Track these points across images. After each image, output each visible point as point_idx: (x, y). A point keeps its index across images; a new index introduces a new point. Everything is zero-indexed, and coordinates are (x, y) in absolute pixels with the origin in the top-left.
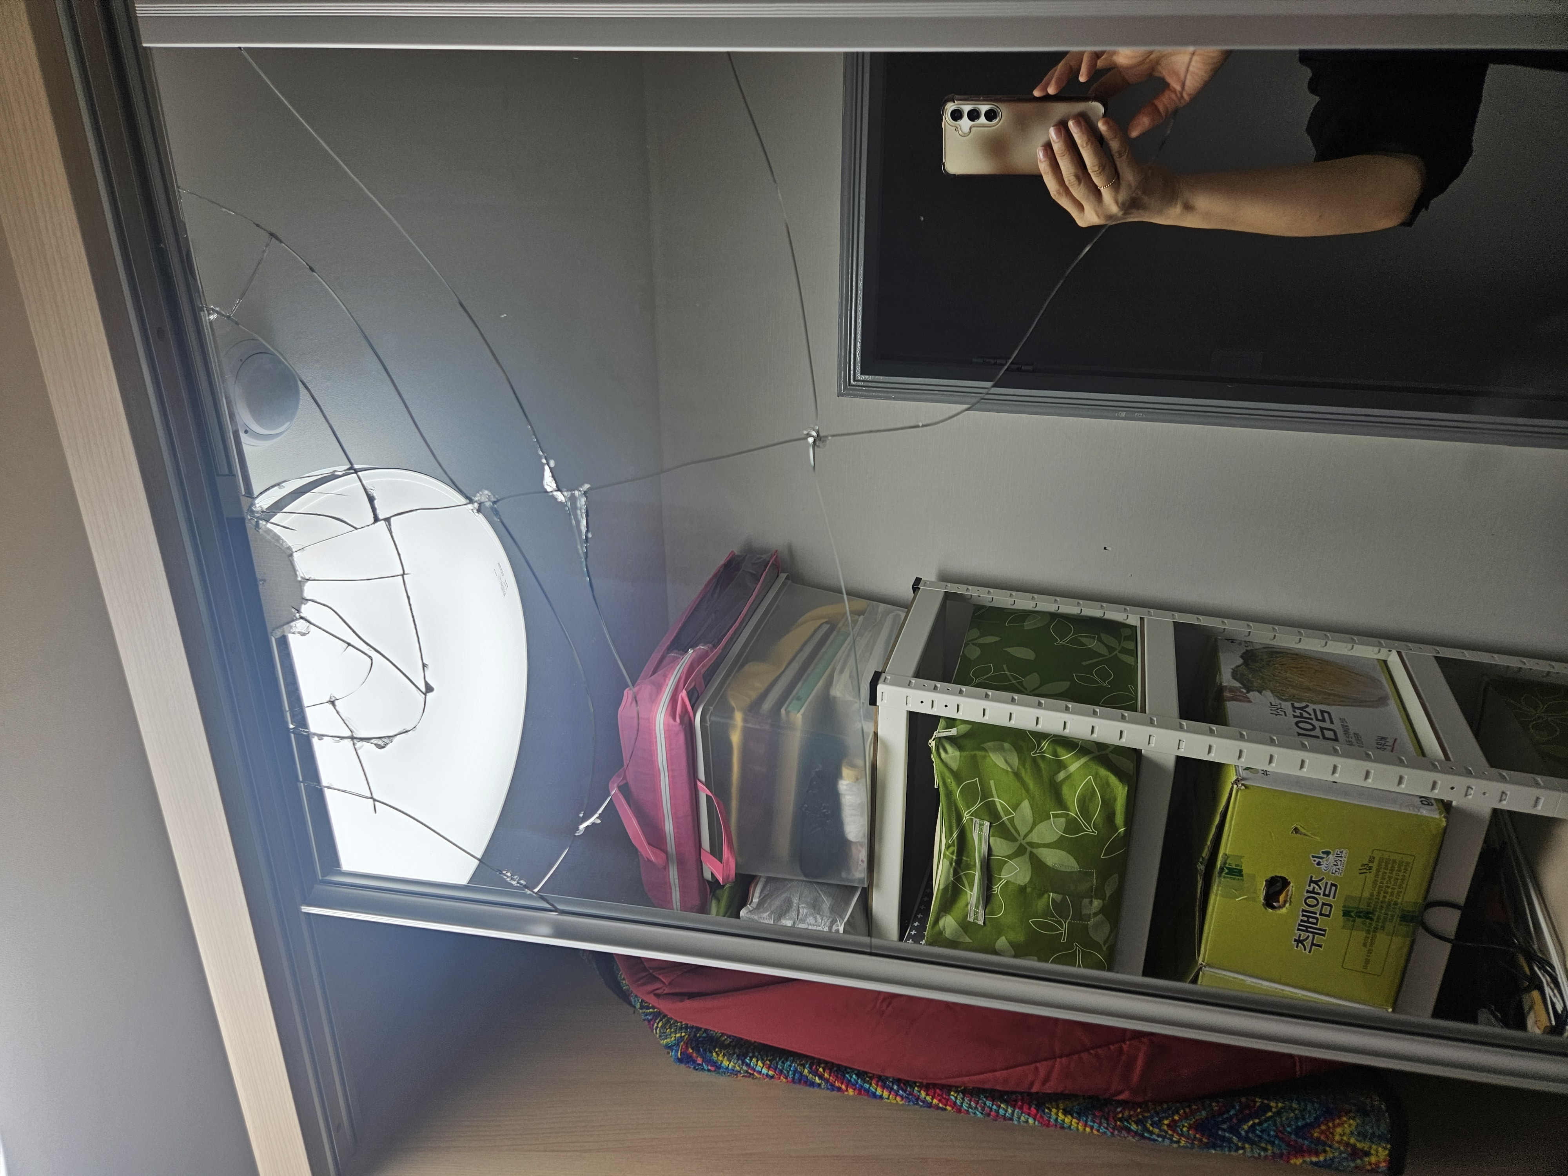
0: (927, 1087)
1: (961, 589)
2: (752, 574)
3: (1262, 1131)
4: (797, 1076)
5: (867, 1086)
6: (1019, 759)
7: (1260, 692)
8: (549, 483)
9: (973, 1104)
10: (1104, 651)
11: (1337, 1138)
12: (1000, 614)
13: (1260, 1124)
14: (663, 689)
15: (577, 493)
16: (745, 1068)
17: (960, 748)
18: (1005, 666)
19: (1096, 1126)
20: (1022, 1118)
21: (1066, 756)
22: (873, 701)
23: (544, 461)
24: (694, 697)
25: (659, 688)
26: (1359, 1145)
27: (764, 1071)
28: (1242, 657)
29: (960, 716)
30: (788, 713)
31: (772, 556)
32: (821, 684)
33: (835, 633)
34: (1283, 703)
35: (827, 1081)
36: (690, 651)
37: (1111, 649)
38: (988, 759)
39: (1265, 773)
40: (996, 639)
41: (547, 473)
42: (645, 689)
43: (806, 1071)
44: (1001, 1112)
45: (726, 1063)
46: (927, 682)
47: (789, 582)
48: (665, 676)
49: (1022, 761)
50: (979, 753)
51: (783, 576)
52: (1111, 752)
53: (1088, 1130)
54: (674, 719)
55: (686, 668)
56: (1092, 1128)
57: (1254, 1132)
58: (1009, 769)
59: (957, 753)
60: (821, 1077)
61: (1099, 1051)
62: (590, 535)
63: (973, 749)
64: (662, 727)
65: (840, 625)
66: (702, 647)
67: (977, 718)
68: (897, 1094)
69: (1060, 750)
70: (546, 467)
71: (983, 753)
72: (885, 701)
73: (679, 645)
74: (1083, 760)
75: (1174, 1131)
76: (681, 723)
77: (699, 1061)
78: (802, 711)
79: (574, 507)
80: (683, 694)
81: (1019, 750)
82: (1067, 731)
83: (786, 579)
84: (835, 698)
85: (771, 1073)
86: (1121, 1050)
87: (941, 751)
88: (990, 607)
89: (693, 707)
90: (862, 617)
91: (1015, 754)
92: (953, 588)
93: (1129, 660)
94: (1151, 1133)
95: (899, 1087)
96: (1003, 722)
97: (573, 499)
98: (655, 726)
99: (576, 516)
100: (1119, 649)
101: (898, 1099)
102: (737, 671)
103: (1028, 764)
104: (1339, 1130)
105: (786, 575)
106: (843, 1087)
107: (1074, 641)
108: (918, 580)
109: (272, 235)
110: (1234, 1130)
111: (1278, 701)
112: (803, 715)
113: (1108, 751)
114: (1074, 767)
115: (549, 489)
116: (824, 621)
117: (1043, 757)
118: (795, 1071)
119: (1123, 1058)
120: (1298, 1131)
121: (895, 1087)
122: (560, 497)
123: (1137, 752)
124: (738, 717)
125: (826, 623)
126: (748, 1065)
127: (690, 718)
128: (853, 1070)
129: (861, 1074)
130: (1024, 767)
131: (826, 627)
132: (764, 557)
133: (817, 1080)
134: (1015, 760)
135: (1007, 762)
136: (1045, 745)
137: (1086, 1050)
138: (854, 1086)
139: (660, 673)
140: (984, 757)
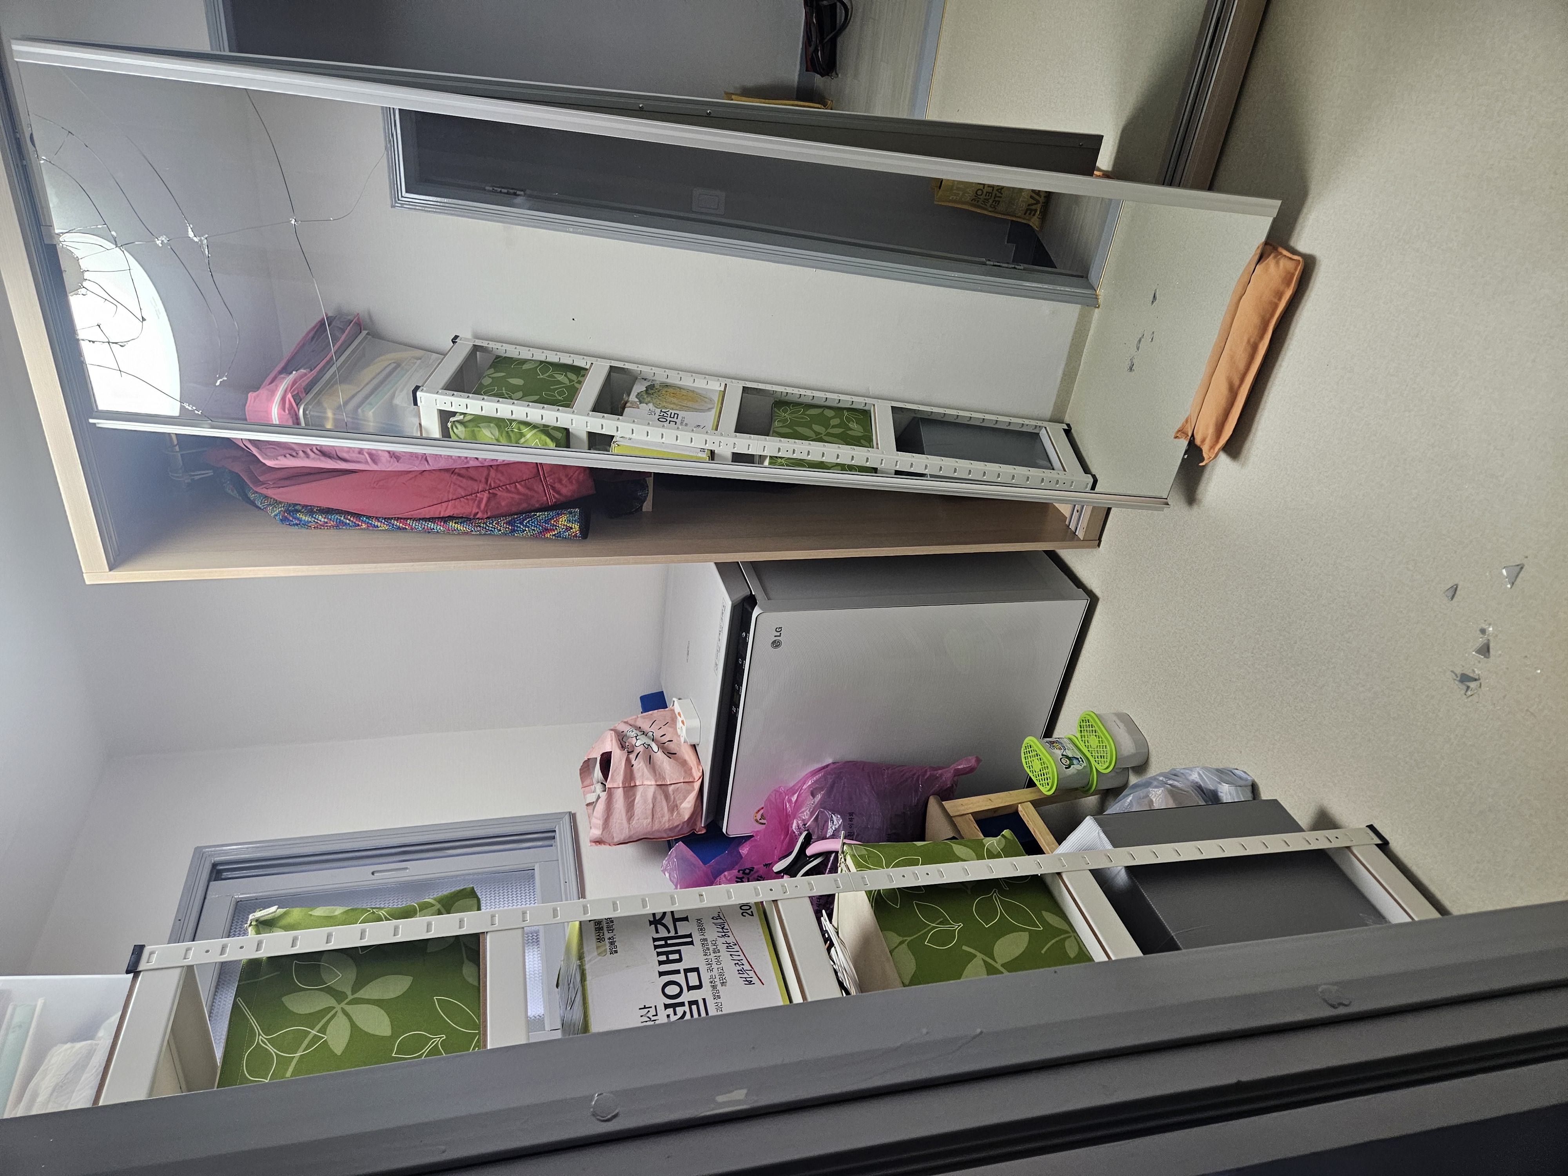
0: (398, 519)
1: (484, 344)
2: (340, 328)
3: (532, 523)
4: (338, 520)
5: (371, 522)
6: (499, 431)
7: (647, 404)
8: (191, 234)
9: (417, 524)
10: (566, 381)
11: (560, 523)
12: (509, 361)
13: (531, 520)
14: (276, 393)
15: (203, 238)
16: (313, 519)
17: (465, 427)
18: (504, 388)
19: (467, 527)
20: (438, 528)
21: (525, 430)
22: (415, 403)
23: (188, 225)
24: (298, 400)
25: (273, 393)
26: (568, 525)
27: (323, 520)
28: (646, 387)
29: (468, 411)
30: (363, 411)
31: (355, 318)
32: (387, 397)
33: (399, 369)
34: (657, 409)
35: (352, 522)
36: (294, 372)
37: (571, 381)
38: (481, 432)
39: (630, 439)
40: (504, 374)
41: (190, 230)
42: (263, 392)
43: (342, 518)
44: (429, 526)
45: (304, 518)
46: (448, 392)
47: (369, 337)
48: (277, 387)
49: (501, 433)
50: (476, 429)
51: (364, 333)
52: (551, 429)
53: (465, 529)
54: (284, 411)
55: (291, 382)
56: (466, 528)
57: (529, 523)
58: (493, 437)
59: (463, 429)
60: (349, 520)
61: (468, 497)
62: (210, 255)
63: (473, 427)
64: (276, 416)
65: (403, 365)
66: (302, 371)
67: (478, 412)
68: (384, 524)
69: (522, 427)
70: (189, 228)
71: (479, 429)
72: (423, 403)
73: (286, 370)
74: (534, 431)
75: (498, 525)
76: (289, 413)
77: (291, 519)
78: (372, 411)
79: (202, 244)
80: (289, 396)
81: (499, 427)
82: (528, 418)
83: (367, 334)
84: (397, 405)
85: (326, 520)
86: (476, 496)
87: (454, 428)
88: (505, 357)
89: (297, 405)
90: (419, 361)
91: (497, 429)
92: (479, 343)
93: (577, 385)
94: (489, 527)
95: (385, 521)
96: (493, 414)
97: (201, 240)
98: (272, 416)
99: (203, 247)
100: (576, 381)
101: (385, 526)
102: (330, 388)
103: (504, 434)
104: (561, 520)
105: (366, 332)
106: (360, 523)
107: (551, 376)
108: (456, 337)
109: (69, 132)
110: (521, 523)
111: (654, 408)
112: (373, 413)
113: (550, 428)
114: (528, 436)
115: (191, 236)
116: (393, 361)
117: (512, 431)
118: (337, 518)
119: (478, 498)
120: (546, 522)
121: (383, 521)
122: (196, 239)
123: (567, 430)
124: (330, 414)
125: (394, 363)
126: (315, 518)
127: (296, 412)
128: (364, 516)
129: (368, 517)
130: (502, 436)
131: (393, 365)
132: (349, 317)
133: (348, 521)
134: (497, 433)
135: (491, 433)
136: (514, 424)
137: (463, 497)
138: (365, 522)
139: (274, 384)
140: (479, 431)
